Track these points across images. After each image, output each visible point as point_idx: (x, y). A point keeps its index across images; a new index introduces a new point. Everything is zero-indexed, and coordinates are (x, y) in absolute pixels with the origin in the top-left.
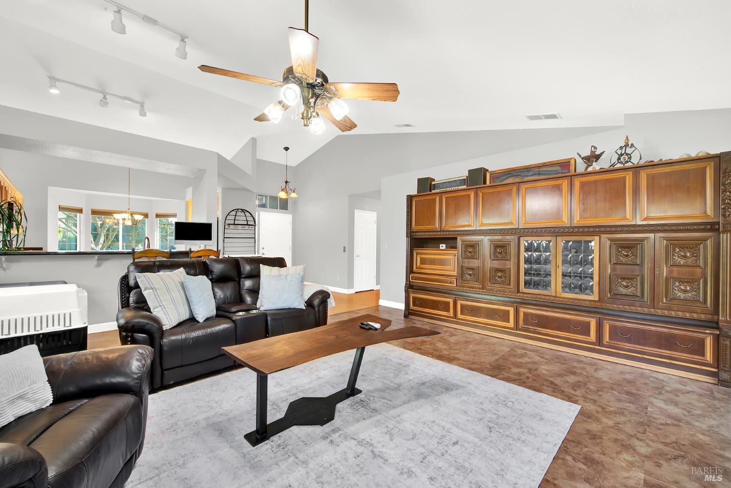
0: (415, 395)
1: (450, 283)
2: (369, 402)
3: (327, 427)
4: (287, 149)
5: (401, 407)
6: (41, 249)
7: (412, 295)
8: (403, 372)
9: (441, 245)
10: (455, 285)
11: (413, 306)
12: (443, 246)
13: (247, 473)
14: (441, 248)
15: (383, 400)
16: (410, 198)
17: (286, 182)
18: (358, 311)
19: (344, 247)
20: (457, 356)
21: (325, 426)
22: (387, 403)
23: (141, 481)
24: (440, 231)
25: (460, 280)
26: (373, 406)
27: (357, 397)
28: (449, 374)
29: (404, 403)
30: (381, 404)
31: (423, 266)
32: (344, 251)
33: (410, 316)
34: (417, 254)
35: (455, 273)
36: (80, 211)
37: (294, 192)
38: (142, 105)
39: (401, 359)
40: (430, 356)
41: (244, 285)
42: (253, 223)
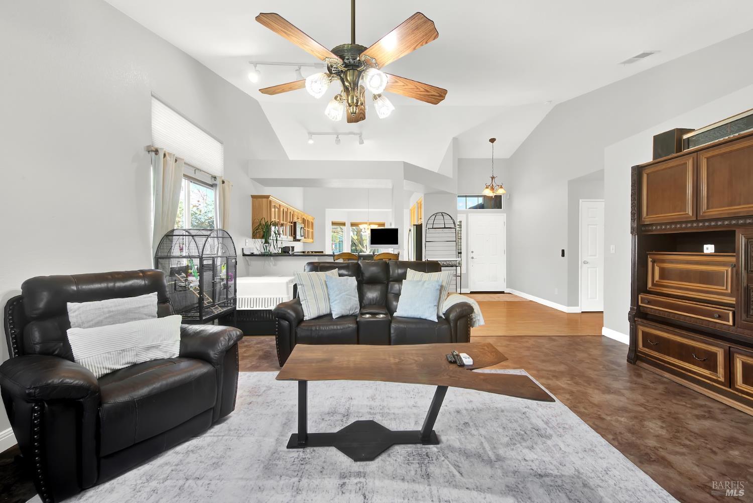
0: (507, 486)
1: (720, 317)
2: (434, 461)
3: (358, 466)
4: (492, 140)
5: (468, 491)
6: (322, 252)
7: (641, 329)
8: (529, 443)
9: (705, 246)
10: (731, 323)
11: (643, 346)
12: (709, 249)
13: (259, 470)
14: (706, 251)
15: (452, 469)
16: (638, 172)
17: (493, 178)
18: (557, 338)
19: (563, 251)
20: (671, 458)
21: (358, 463)
22: (454, 476)
23: (215, 435)
24: (697, 221)
25: (744, 316)
26: (432, 469)
27: (428, 448)
28: (611, 482)
29: (478, 489)
30: (444, 471)
31: (666, 282)
32: (563, 255)
33: (638, 362)
34: (654, 262)
35: (732, 300)
36: (344, 224)
37: (501, 187)
38: (360, 135)
39: (547, 423)
40: (611, 437)
41: (392, 288)
42: (453, 226)
